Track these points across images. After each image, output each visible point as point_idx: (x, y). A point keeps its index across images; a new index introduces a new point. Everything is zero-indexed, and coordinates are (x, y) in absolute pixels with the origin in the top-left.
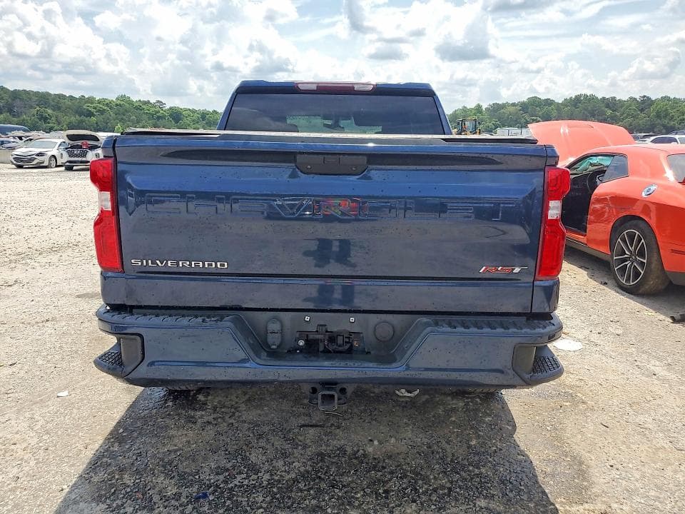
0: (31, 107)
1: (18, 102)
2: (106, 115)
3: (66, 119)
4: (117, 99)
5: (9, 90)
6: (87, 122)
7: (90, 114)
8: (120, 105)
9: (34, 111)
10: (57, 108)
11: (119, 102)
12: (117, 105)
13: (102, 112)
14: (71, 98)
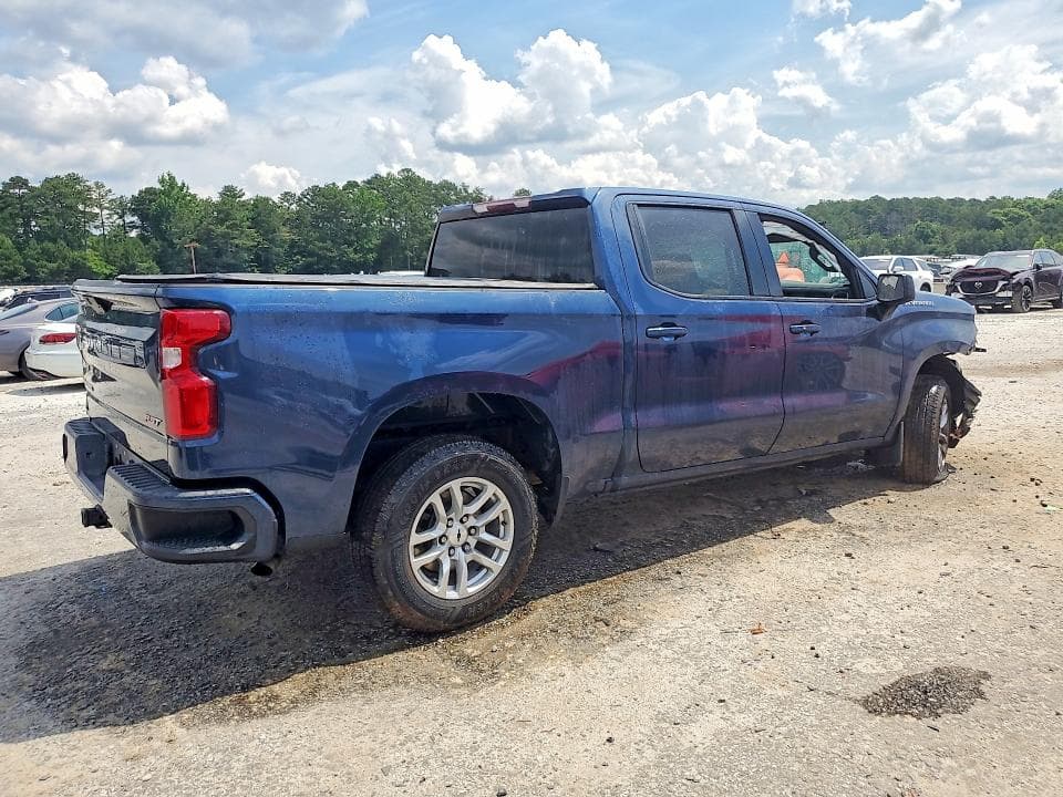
0: (911, 221)
1: (894, 216)
2: (1025, 223)
3: (956, 236)
4: (1051, 197)
5: (884, 200)
6: (987, 238)
7: (997, 225)
8: (1052, 206)
9: (913, 227)
10: (947, 220)
11: (1050, 202)
12: (1047, 206)
13: (1017, 220)
14: (974, 202)
